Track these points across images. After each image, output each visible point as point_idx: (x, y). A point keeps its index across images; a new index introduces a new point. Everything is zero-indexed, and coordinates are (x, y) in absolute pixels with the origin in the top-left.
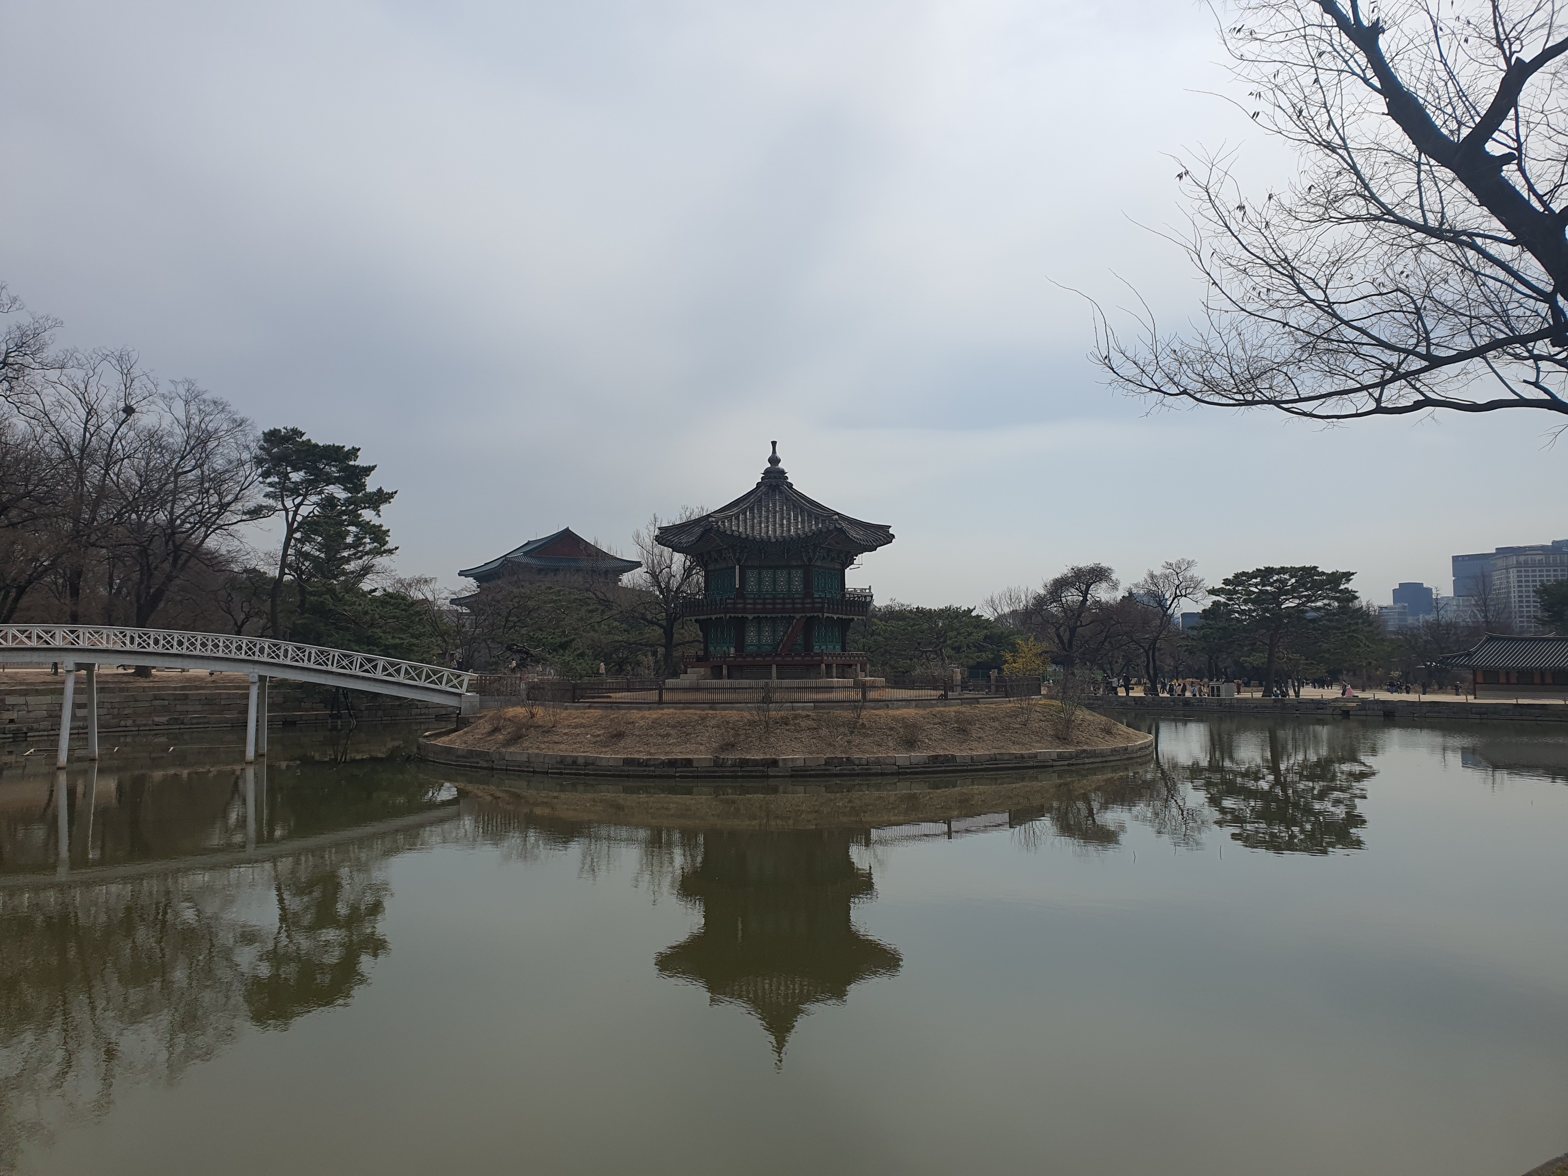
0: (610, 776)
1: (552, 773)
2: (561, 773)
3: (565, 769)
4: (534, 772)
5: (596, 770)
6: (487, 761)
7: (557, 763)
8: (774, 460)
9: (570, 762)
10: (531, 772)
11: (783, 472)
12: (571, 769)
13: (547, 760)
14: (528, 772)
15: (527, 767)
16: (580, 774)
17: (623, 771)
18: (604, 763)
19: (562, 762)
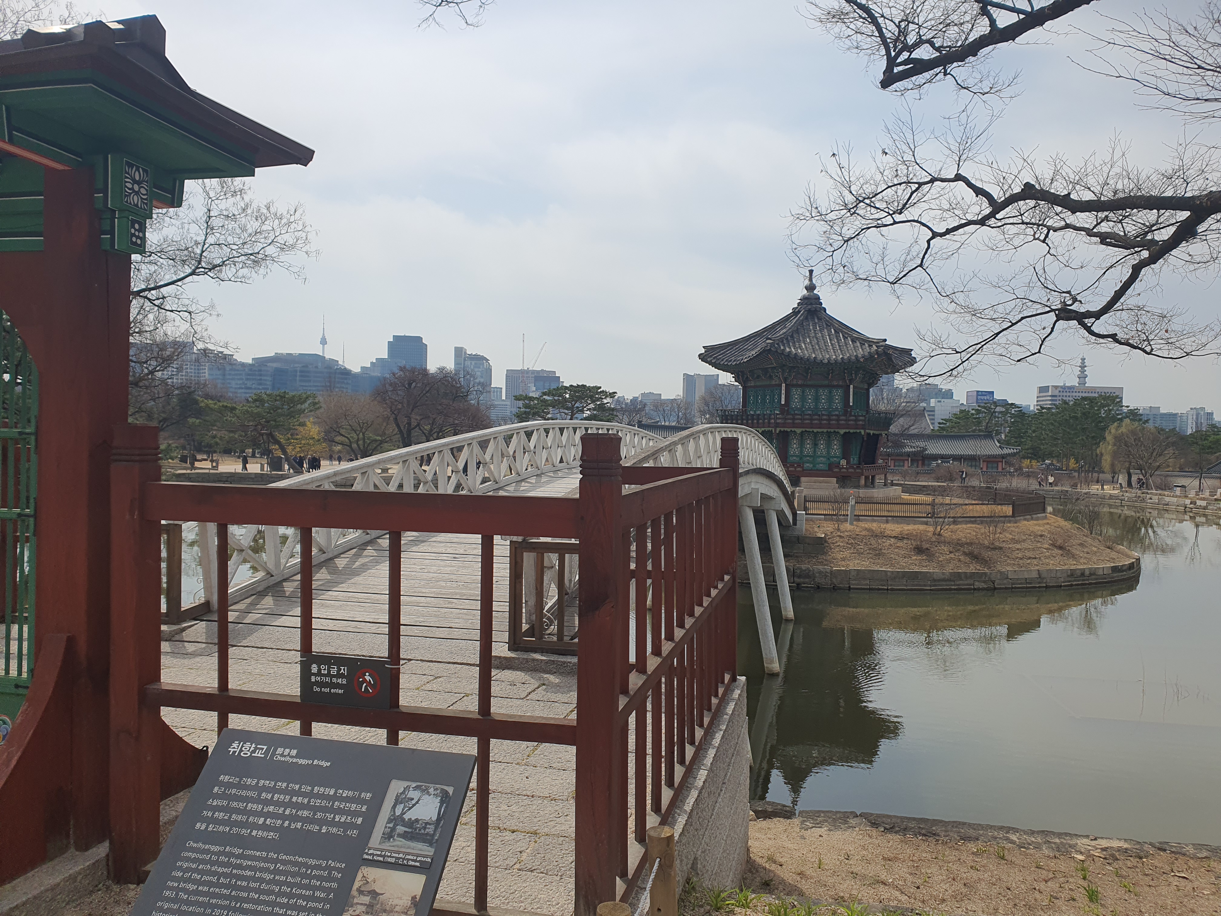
0: (1106, 582)
1: (1065, 586)
2: (1072, 585)
3: (1074, 581)
4: (1046, 587)
5: (1096, 579)
6: (984, 582)
7: (1068, 576)
8: (811, 288)
9: (1079, 574)
10: (1043, 587)
11: (818, 298)
12: (1078, 581)
13: (1059, 575)
14: (1039, 587)
15: (1039, 583)
16: (1085, 584)
17: (1113, 578)
18: (1101, 572)
19: (1072, 575)
